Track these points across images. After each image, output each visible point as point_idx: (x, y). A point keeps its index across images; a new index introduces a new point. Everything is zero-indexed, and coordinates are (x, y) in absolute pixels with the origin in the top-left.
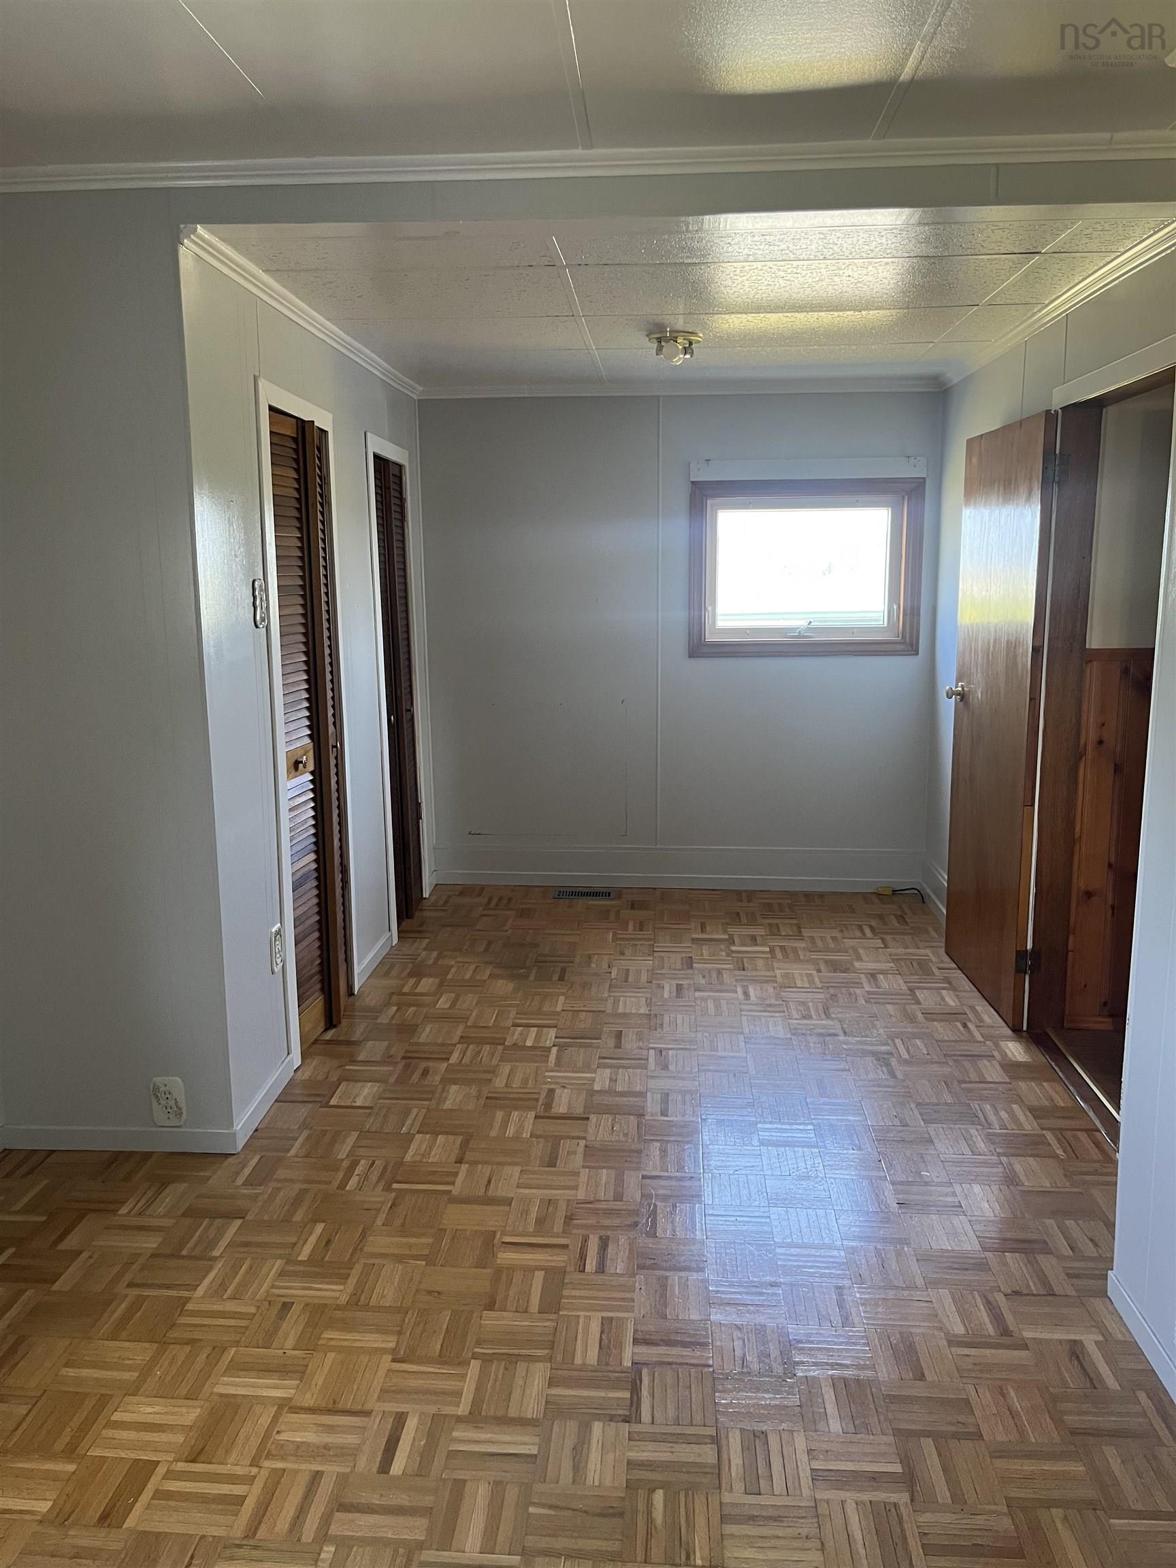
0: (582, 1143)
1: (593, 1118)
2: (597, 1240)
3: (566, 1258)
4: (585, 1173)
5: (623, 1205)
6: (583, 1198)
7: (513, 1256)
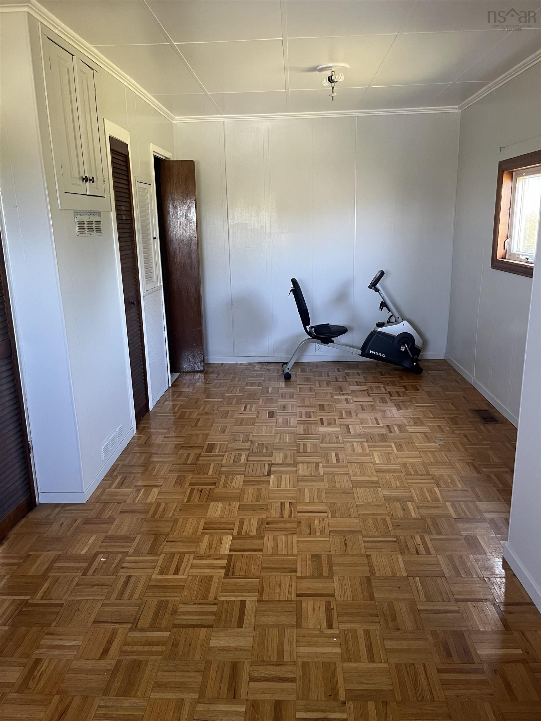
0: (299, 574)
1: (294, 597)
2: (285, 516)
3: (298, 507)
4: (295, 552)
5: (273, 533)
6: (294, 536)
7: (320, 507)
